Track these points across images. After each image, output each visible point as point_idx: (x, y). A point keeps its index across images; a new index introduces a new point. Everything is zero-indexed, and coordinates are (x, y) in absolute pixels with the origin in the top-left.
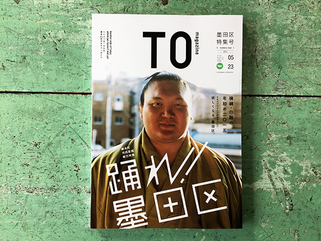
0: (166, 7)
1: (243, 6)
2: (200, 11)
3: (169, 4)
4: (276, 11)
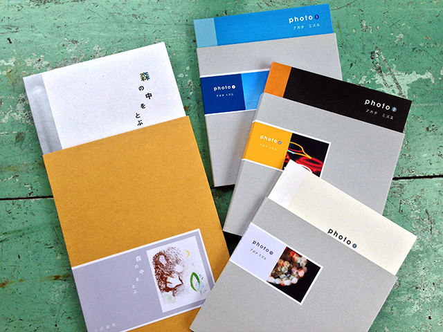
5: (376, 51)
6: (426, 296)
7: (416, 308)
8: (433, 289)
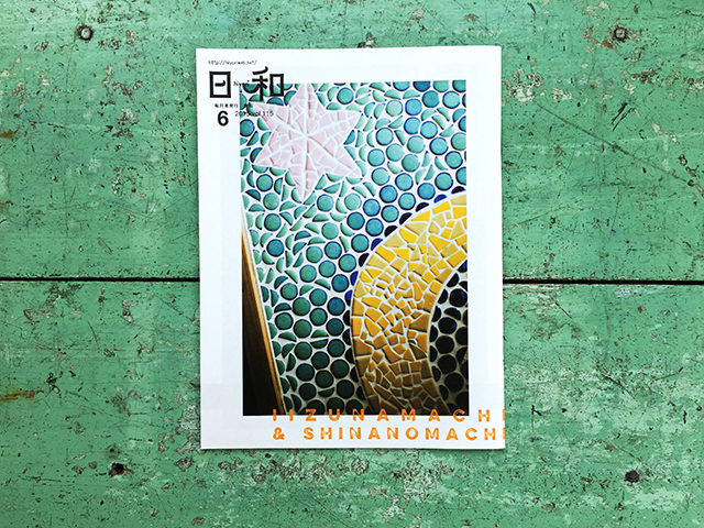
0: (630, 468)
1: (464, 467)
2: (557, 459)
3: (624, 474)
4: (394, 458)
5: (369, 43)
6: (414, 491)
7: (394, 509)
8: (429, 480)
